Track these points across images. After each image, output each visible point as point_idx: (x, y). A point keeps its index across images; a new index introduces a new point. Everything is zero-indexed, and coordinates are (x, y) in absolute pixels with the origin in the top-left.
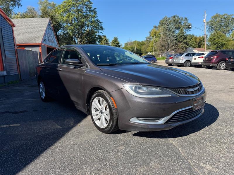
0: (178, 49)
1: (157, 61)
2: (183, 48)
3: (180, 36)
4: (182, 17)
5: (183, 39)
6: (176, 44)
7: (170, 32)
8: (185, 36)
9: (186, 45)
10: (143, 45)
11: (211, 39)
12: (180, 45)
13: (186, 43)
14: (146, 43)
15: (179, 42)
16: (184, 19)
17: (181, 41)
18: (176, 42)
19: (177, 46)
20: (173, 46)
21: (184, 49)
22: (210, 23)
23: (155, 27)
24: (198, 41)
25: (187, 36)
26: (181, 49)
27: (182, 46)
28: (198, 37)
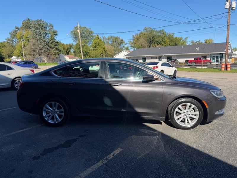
0: (51, 55)
1: (39, 68)
2: (55, 54)
3: (51, 42)
4: (47, 22)
5: (55, 45)
6: (48, 49)
7: (40, 37)
8: (56, 42)
9: (58, 52)
10: (3, 47)
11: (77, 47)
12: (52, 51)
13: (57, 49)
14: (7, 45)
15: (51, 48)
16: (49, 24)
17: (53, 47)
18: (48, 48)
19: (49, 51)
20: (45, 51)
21: (57, 55)
22: (74, 33)
23: (17, 28)
24: (66, 48)
25: (58, 43)
26: (54, 55)
27: (54, 52)
28: (65, 44)
